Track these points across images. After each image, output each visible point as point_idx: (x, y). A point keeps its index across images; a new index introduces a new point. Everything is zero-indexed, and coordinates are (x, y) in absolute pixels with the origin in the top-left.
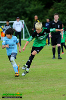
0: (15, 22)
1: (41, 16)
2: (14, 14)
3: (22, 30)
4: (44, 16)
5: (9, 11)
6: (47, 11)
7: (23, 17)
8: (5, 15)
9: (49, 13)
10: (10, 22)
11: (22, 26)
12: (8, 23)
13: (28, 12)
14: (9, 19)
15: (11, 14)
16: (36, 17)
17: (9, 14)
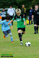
0: (9, 9)
1: (27, 5)
2: (8, 4)
3: (14, 15)
4: (28, 6)
5: (5, 2)
6: (31, 2)
7: (14, 6)
8: (2, 4)
9: (32, 3)
10: (5, 9)
11: (14, 12)
12: (4, 10)
13: (18, 2)
14: (5, 7)
15: (6, 4)
16: (23, 6)
17: (5, 4)
